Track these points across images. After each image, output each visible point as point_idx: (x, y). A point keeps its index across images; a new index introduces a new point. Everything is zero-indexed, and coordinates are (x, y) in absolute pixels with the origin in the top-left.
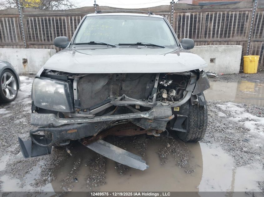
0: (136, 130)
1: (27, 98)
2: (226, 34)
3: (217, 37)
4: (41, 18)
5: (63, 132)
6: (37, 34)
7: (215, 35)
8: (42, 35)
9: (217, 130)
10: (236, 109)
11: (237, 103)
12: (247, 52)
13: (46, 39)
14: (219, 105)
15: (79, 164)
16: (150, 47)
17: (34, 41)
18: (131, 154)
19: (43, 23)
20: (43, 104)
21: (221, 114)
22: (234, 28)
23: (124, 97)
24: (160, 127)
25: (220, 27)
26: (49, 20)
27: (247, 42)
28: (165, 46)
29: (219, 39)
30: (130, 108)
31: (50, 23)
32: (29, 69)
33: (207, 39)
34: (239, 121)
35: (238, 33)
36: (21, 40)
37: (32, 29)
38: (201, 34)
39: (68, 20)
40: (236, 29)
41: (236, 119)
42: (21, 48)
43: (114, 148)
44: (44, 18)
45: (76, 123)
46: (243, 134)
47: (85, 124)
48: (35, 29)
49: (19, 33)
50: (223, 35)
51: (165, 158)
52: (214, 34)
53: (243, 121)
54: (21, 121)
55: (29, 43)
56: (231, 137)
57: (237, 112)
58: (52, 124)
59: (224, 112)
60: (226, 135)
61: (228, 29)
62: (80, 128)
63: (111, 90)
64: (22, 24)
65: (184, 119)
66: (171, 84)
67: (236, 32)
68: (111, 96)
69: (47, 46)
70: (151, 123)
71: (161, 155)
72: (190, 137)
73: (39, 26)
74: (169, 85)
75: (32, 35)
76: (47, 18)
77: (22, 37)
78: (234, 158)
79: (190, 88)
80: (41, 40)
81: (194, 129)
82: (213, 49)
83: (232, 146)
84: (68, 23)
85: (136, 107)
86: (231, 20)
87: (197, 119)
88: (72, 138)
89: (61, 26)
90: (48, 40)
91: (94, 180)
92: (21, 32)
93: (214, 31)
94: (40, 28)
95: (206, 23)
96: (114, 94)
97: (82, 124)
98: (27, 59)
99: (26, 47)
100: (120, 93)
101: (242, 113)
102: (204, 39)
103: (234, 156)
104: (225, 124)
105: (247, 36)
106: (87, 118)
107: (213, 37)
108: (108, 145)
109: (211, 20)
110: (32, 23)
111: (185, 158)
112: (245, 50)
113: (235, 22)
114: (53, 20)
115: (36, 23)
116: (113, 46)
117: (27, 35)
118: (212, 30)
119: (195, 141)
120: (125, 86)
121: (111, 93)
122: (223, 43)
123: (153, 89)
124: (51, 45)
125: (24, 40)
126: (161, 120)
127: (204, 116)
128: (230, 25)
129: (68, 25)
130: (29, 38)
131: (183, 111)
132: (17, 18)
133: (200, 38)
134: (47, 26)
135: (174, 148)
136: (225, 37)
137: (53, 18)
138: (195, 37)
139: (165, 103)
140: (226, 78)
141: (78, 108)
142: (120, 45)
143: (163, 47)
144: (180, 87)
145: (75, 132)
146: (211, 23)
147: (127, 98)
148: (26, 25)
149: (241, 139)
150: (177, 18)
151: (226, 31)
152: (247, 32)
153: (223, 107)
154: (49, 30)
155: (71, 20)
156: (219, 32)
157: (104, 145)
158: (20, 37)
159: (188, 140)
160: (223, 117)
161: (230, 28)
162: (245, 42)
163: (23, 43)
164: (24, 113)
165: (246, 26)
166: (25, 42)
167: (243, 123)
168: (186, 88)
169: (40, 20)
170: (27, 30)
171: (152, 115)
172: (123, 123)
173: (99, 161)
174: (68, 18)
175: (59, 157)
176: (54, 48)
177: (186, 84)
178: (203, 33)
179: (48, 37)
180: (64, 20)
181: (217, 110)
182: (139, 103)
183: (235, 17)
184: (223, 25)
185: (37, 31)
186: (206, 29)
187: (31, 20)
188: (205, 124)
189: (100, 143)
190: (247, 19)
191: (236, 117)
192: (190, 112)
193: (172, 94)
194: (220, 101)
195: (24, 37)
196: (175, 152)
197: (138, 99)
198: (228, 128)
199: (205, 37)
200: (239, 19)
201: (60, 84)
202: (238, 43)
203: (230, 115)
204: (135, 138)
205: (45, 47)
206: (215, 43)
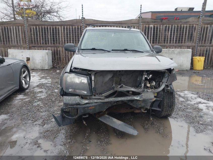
0: (127, 109)
1: (36, 87)
2: (179, 40)
3: (173, 43)
4: (41, 27)
5: (86, 109)
6: (37, 39)
7: (172, 41)
8: (41, 40)
9: (180, 110)
10: (191, 96)
11: (192, 91)
12: (196, 54)
13: (44, 43)
14: (179, 93)
15: (89, 132)
16: (134, 52)
17: (35, 44)
18: (126, 125)
19: (42, 31)
20: (70, 90)
21: (181, 99)
22: (185, 36)
23: (122, 86)
24: (146, 106)
25: (175, 35)
26: (47, 29)
27: (195, 47)
28: (144, 51)
29: (174, 44)
30: (126, 93)
31: (48, 31)
32: (31, 65)
33: (166, 44)
34: (195, 104)
35: (188, 40)
36: (24, 43)
37: (34, 35)
38: (161, 40)
39: (61, 29)
40: (187, 37)
41: (193, 103)
42: (24, 49)
43: (115, 120)
44: (43, 27)
45: (94, 102)
46: (198, 112)
47: (100, 103)
48: (36, 35)
49: (24, 38)
50: (177, 41)
51: (147, 128)
52: (170, 41)
53: (197, 104)
54: (39, 104)
55: (31, 45)
56: (190, 114)
57: (192, 97)
58: (79, 103)
59: (183, 97)
60: (187, 113)
61: (181, 37)
62: (96, 106)
63: (114, 81)
64: (26, 31)
65: (159, 102)
66: (152, 77)
67: (187, 39)
68: (114, 85)
69: (45, 48)
70: (141, 103)
71: (145, 126)
72: (164, 114)
73: (40, 33)
74: (150, 78)
75: (33, 40)
76: (46, 27)
77: (25, 41)
78: (194, 128)
79: (165, 80)
80: (40, 43)
81: (166, 109)
82: (170, 52)
83: (192, 121)
84: (61, 31)
85: (130, 92)
86: (183, 30)
87: (168, 101)
88: (91, 112)
89: (56, 33)
90: (46, 43)
91: (103, 142)
92: (25, 37)
93: (171, 39)
94: (40, 35)
95: (165, 32)
96: (116, 83)
97: (98, 103)
98: (29, 58)
99: (28, 48)
100: (119, 83)
101: (196, 98)
102: (164, 44)
103: (194, 127)
104: (185, 106)
105: (195, 42)
106: (100, 99)
107: (170, 43)
108: (111, 118)
109: (168, 30)
110: (34, 31)
111: (161, 128)
112: (194, 53)
113: (186, 32)
114: (50, 29)
115: (37, 31)
116: (109, 52)
117: (30, 39)
118: (169, 37)
119: (166, 117)
120: (124, 79)
121: (114, 83)
122: (178, 47)
123: (142, 81)
124: (48, 47)
125: (27, 43)
126: (148, 101)
127: (173, 99)
128: (183, 34)
129: (61, 33)
130: (31, 42)
131: (159, 96)
132: (23, 27)
133: (160, 43)
134: (45, 33)
135: (152, 122)
136: (179, 43)
137: (50, 27)
138: (157, 42)
139: (149, 90)
140: (181, 73)
141: (95, 93)
142: (112, 50)
143: (142, 52)
144: (157, 79)
145: (94, 108)
146: (168, 32)
147: (124, 86)
148: (29, 32)
149: (197, 116)
150: (143, 28)
151: (179, 38)
152: (195, 39)
153: (182, 94)
154: (47, 36)
155: (64, 29)
156: (175, 39)
157: (109, 118)
158: (24, 41)
159: (161, 116)
160: (183, 101)
161: (182, 36)
162: (194, 47)
163: (26, 46)
164: (38, 98)
165: (194, 35)
166: (28, 44)
167: (197, 105)
168: (162, 80)
169: (40, 29)
170: (30, 36)
171: (142, 97)
172: (119, 104)
173: (102, 130)
174: (62, 27)
175: (74, 128)
176: (50, 49)
177: (162, 78)
178: (163, 39)
179: (46, 41)
180: (59, 29)
181: (178, 96)
182: (133, 89)
183: (186, 28)
184: (177, 34)
185: (38, 36)
186: (165, 37)
187: (33, 29)
188: (174, 105)
189: (106, 117)
190: (195, 30)
191: (192, 101)
192: (164, 97)
193: (152, 84)
194: (179, 90)
195: (27, 41)
196: (154, 124)
197: (132, 87)
198: (187, 109)
199: (164, 43)
200: (189, 30)
201: (83, 77)
202: (188, 47)
203: (187, 100)
204: (123, 115)
205: (43, 48)
206: (171, 47)
